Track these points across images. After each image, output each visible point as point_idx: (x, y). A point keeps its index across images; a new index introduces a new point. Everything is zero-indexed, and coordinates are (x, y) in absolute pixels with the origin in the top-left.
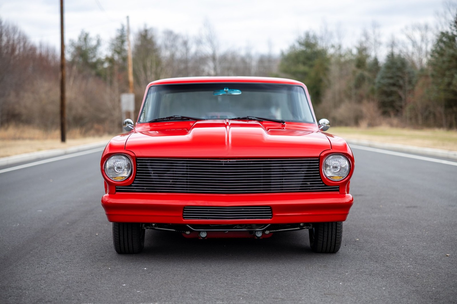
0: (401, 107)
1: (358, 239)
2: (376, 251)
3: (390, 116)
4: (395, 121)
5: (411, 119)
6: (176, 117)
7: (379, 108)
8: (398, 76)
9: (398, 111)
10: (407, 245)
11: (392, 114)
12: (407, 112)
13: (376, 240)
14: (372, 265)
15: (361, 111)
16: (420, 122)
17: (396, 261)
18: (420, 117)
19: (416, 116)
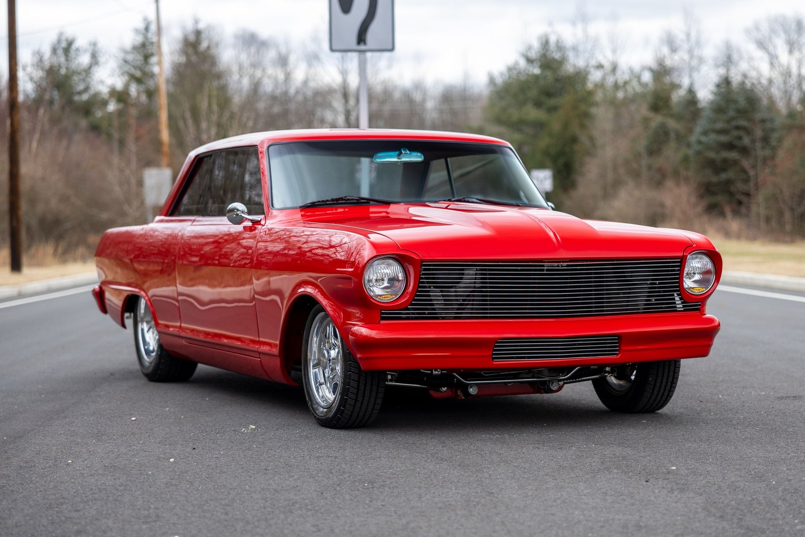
0: (748, 195)
1: (675, 468)
2: (718, 493)
3: (722, 214)
4: (734, 225)
5: (768, 220)
6: (348, 198)
7: (701, 197)
8: (738, 128)
9: (740, 203)
10: (790, 480)
11: (728, 210)
12: (759, 206)
13: (715, 469)
14: (713, 524)
15: (662, 205)
16: (788, 227)
17: (769, 516)
18: (788, 215)
19: (781, 214)
